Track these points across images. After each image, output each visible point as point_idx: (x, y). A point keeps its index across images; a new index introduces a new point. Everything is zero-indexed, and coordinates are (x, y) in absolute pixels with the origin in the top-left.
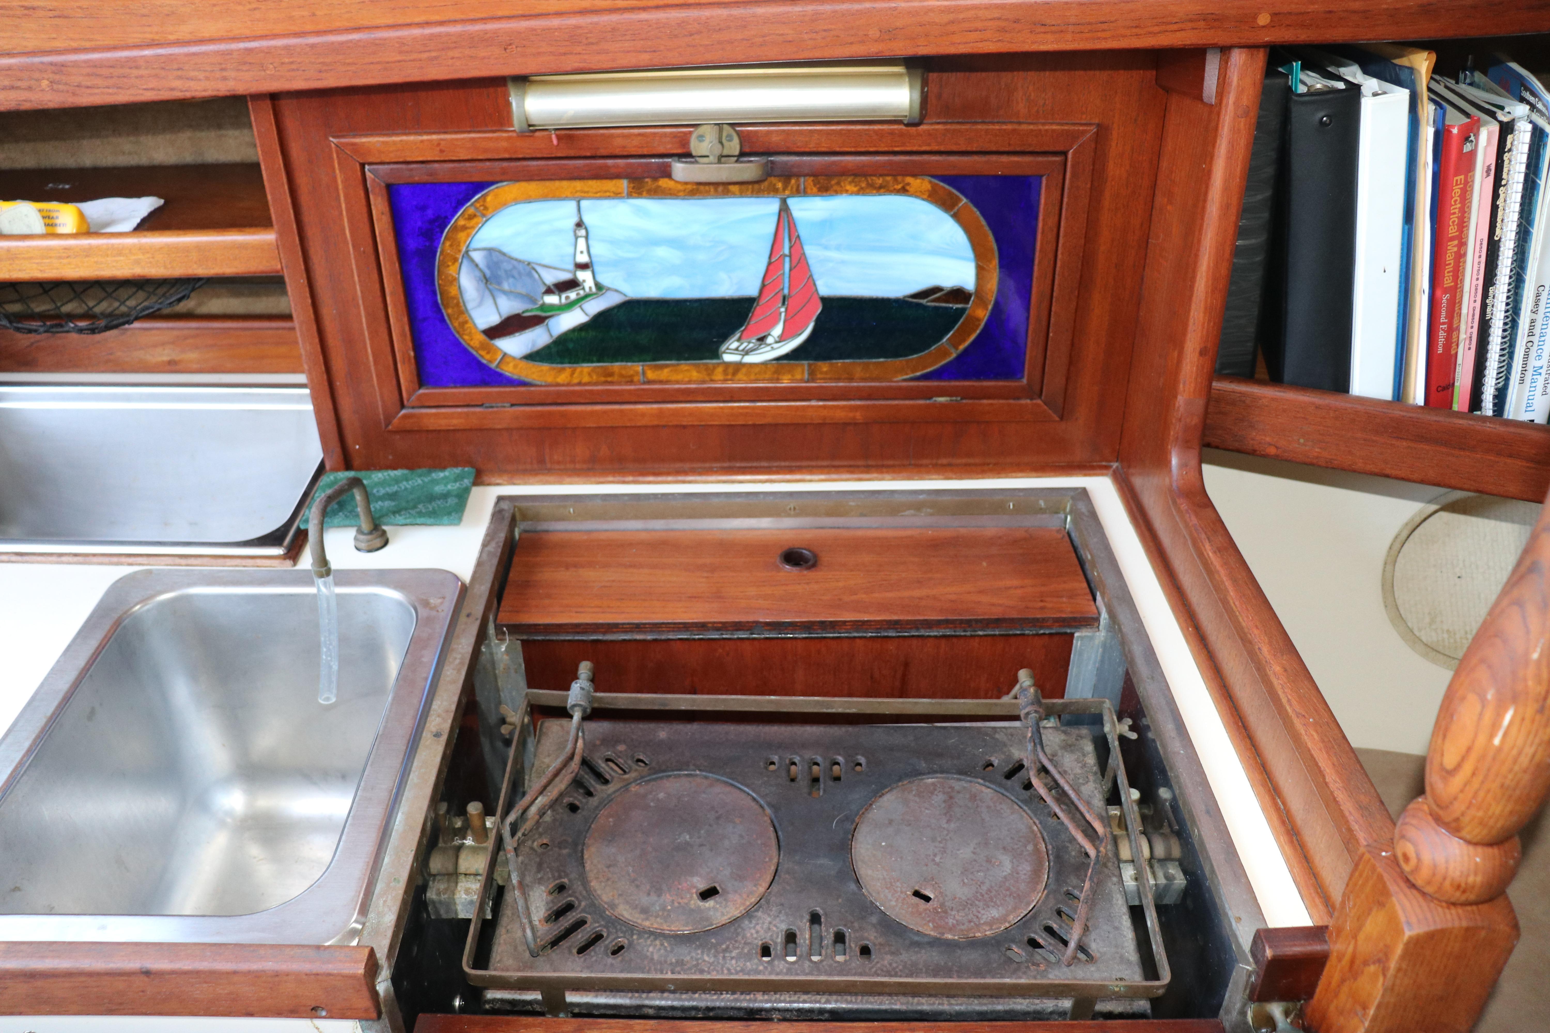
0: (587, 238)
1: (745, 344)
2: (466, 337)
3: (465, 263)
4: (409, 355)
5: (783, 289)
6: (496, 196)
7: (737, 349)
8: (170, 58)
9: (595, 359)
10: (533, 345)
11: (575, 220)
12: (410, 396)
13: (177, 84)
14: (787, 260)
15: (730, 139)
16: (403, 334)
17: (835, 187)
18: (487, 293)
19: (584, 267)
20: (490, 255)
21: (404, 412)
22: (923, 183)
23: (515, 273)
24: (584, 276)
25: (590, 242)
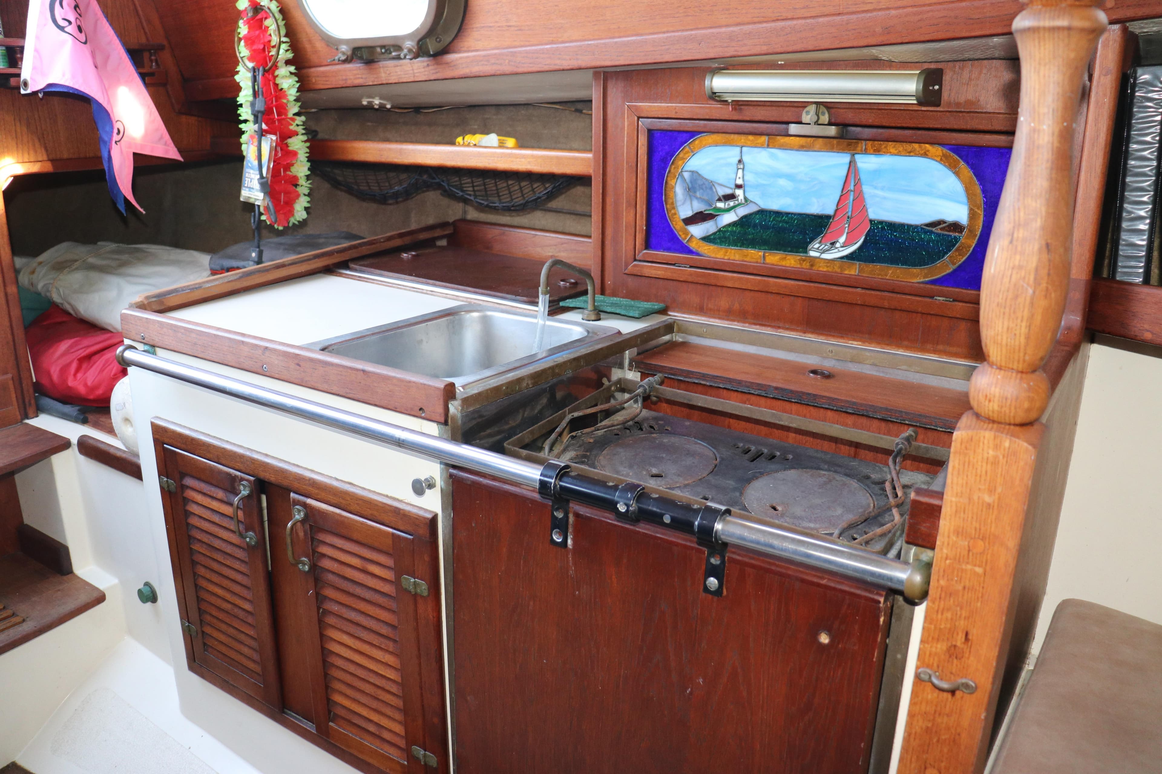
0: (743, 169)
1: (823, 246)
2: (674, 223)
3: (680, 178)
4: (643, 229)
5: (847, 212)
6: (701, 141)
7: (818, 249)
8: (557, 49)
9: (739, 245)
10: (707, 232)
11: (738, 158)
12: (639, 252)
13: (558, 62)
14: (852, 193)
15: (823, 114)
16: (642, 216)
17: (884, 150)
18: (688, 198)
19: (739, 187)
20: (693, 175)
21: (635, 263)
22: (938, 150)
23: (704, 187)
24: (739, 192)
25: (745, 172)
